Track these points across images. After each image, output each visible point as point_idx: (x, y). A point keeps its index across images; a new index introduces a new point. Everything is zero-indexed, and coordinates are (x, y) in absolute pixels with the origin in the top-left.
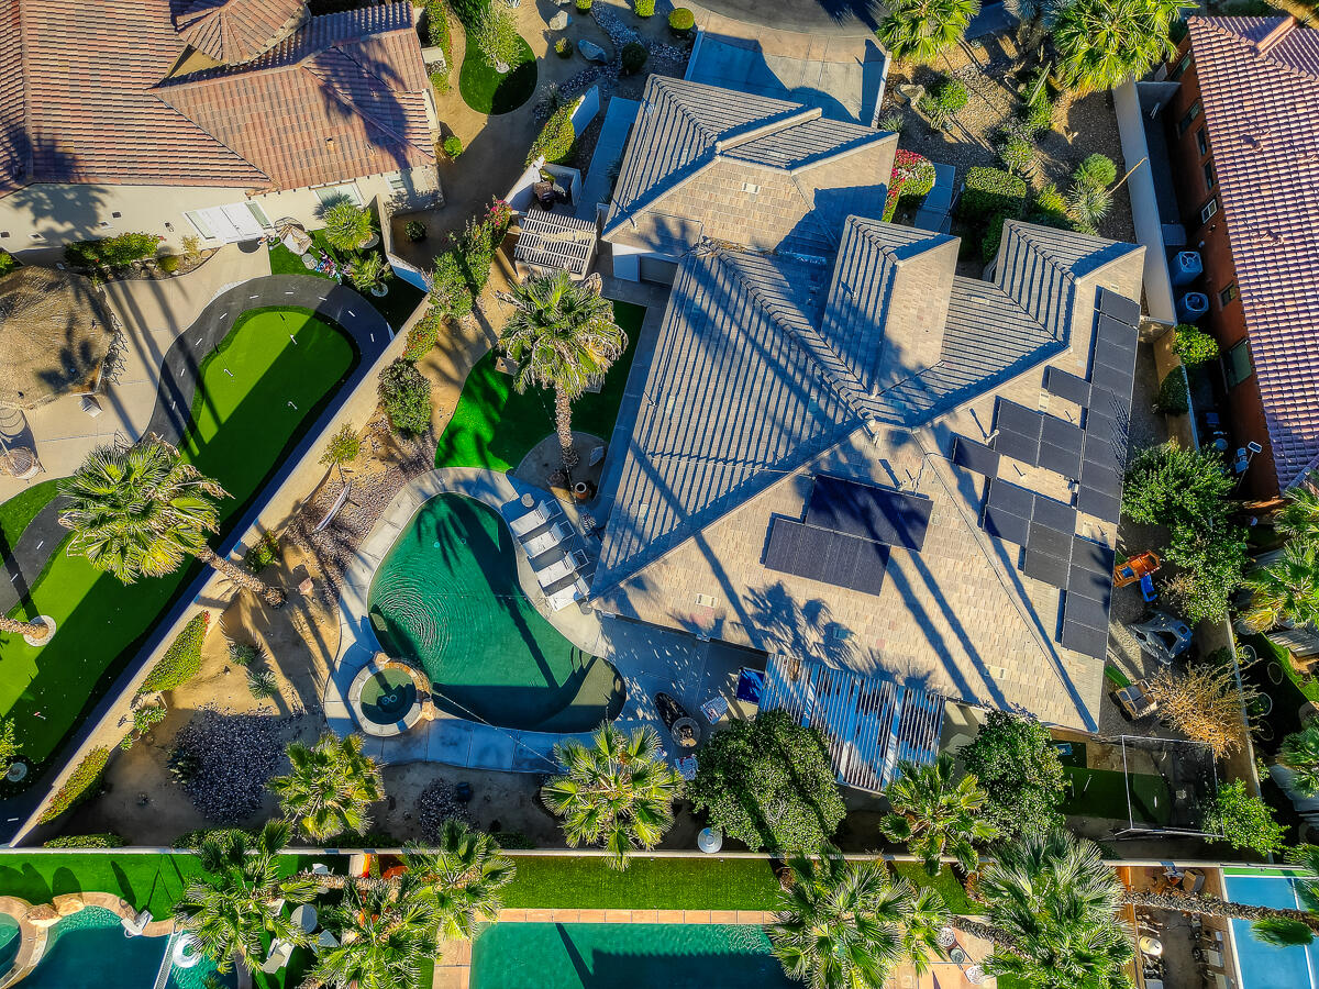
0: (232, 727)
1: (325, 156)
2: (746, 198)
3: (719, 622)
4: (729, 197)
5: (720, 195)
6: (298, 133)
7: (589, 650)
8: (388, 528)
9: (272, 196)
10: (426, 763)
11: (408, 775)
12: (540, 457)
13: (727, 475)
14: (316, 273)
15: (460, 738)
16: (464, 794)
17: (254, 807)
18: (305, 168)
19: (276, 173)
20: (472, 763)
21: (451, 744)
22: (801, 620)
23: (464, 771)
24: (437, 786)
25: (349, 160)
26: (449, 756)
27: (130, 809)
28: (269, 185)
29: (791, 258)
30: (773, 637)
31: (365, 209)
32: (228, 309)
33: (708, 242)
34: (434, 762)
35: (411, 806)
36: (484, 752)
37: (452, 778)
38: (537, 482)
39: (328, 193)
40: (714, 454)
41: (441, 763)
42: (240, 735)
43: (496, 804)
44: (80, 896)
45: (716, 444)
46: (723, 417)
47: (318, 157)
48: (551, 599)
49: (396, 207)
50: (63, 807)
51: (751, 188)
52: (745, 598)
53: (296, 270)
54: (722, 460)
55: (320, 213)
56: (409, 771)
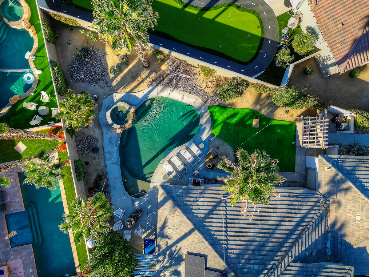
0: (100, 64)
1: (334, 25)
2: (353, 217)
3: (167, 237)
4: (352, 209)
5: (351, 205)
6: (343, 9)
7: (152, 180)
8: (181, 96)
9: (309, 8)
10: (102, 134)
11: (97, 129)
12: (220, 145)
13: (220, 233)
14: (281, 34)
15: (113, 144)
16: (95, 150)
17: (76, 81)
18: (326, 18)
19: (320, 6)
20: (105, 150)
21: (110, 141)
22: (172, 269)
23: (102, 148)
24: (96, 140)
25: (334, 36)
26: (106, 142)
27: (66, 39)
28: (314, 5)
29: (327, 240)
30: (165, 258)
31: (314, 46)
32: (257, 5)
33: (328, 203)
34: (103, 137)
35: (88, 133)
36: (110, 153)
37: (99, 145)
38: (210, 146)
39: (317, 30)
40: (229, 225)
41: (103, 140)
42: (98, 67)
43: (94, 162)
44: (35, 34)
45: (233, 225)
46: (246, 226)
47: (333, 22)
48: (167, 163)
49: (320, 59)
50: (56, 18)
51: (359, 218)
52: (177, 246)
53: (280, 26)
54: (227, 229)
55: (308, 28)
56: (99, 129)
